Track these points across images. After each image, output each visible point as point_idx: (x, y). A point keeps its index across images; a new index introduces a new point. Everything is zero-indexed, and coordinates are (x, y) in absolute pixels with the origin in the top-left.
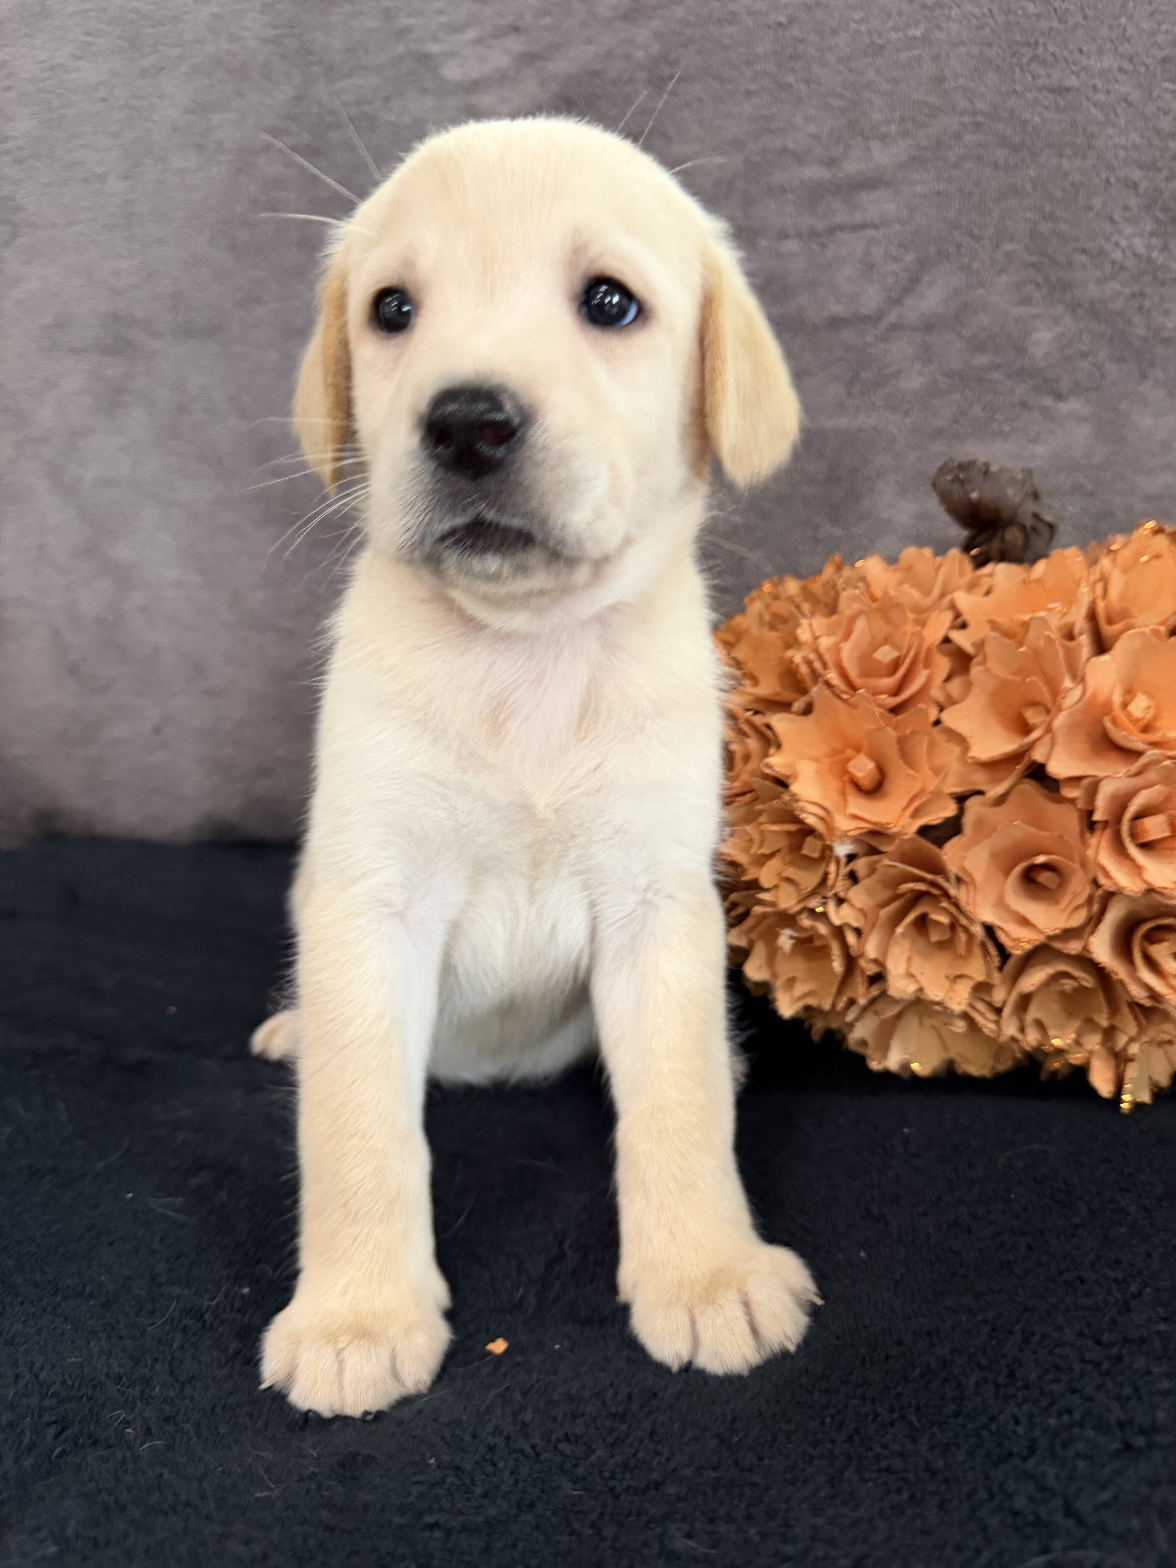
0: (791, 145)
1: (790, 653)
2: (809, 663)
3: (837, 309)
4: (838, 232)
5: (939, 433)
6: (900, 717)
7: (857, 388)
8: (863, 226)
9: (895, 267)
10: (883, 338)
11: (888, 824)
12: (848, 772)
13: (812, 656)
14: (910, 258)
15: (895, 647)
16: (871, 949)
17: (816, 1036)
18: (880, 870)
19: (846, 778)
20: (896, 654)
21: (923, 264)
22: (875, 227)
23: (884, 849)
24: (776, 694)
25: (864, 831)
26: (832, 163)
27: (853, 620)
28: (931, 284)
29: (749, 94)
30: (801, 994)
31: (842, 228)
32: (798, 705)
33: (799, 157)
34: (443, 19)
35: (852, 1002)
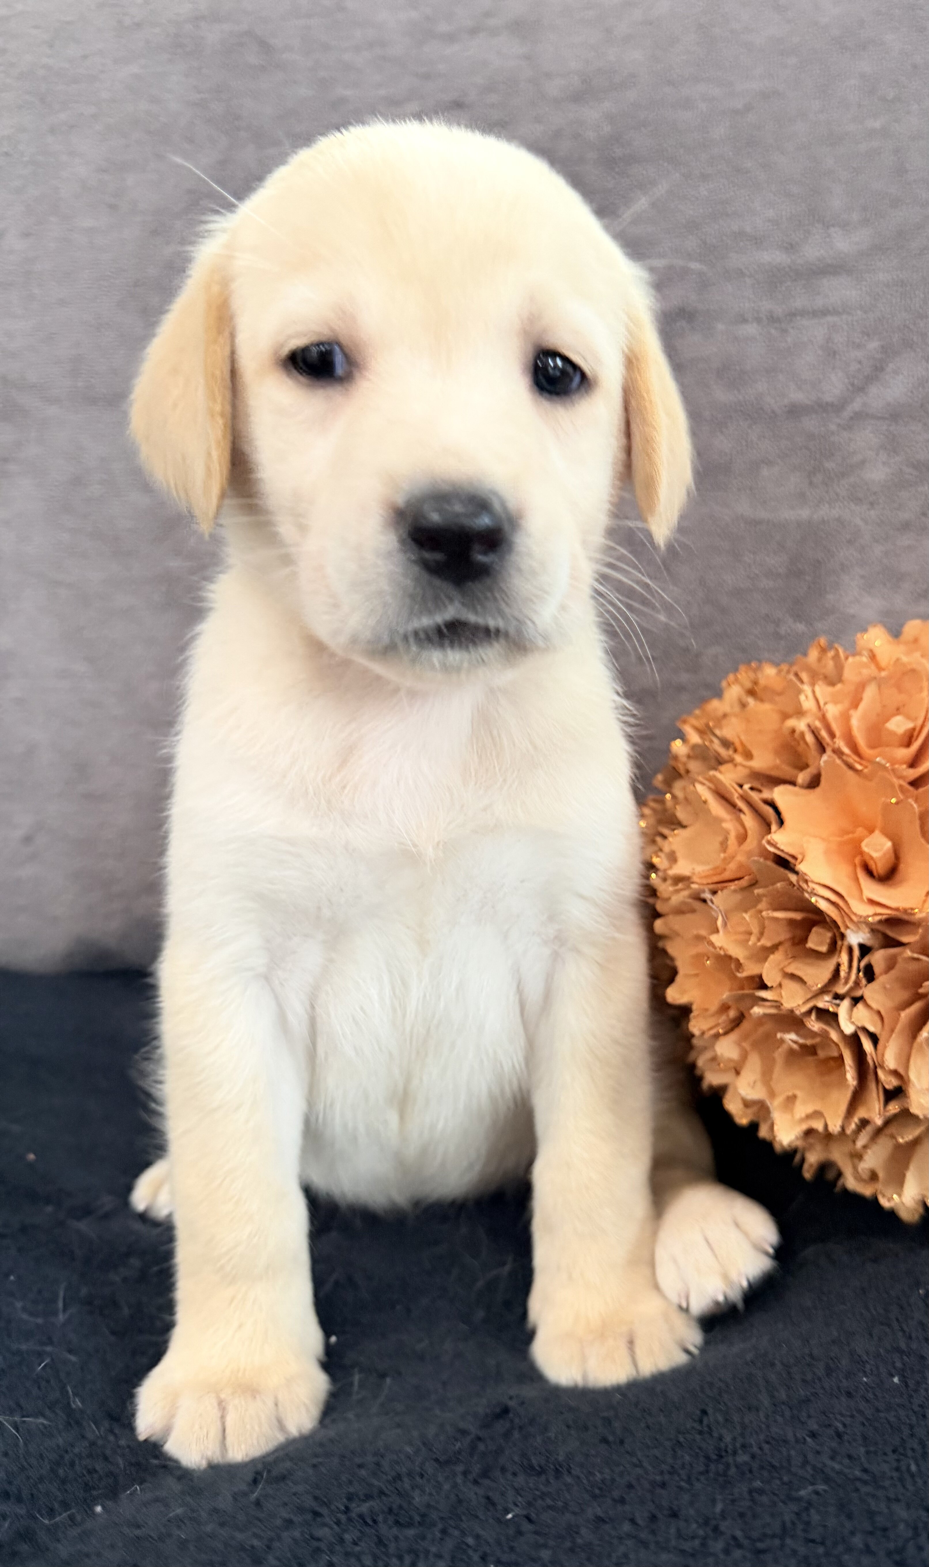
0: (748, 229)
1: (791, 723)
2: (815, 733)
3: (797, 396)
4: (798, 318)
5: (906, 526)
6: (921, 790)
7: (818, 478)
8: (824, 312)
9: (859, 354)
10: (848, 427)
11: (912, 909)
12: (862, 853)
13: (818, 724)
14: (873, 345)
15: (908, 717)
16: (890, 1057)
17: (808, 1174)
18: (900, 965)
19: (857, 860)
20: (910, 725)
21: (888, 352)
22: (835, 312)
23: (905, 939)
24: (777, 767)
25: (884, 917)
26: (791, 247)
27: (861, 686)
28: (896, 372)
29: (705, 177)
30: (803, 1115)
31: (803, 313)
32: (802, 777)
33: (758, 241)
34: (382, 92)
35: (864, 1123)
